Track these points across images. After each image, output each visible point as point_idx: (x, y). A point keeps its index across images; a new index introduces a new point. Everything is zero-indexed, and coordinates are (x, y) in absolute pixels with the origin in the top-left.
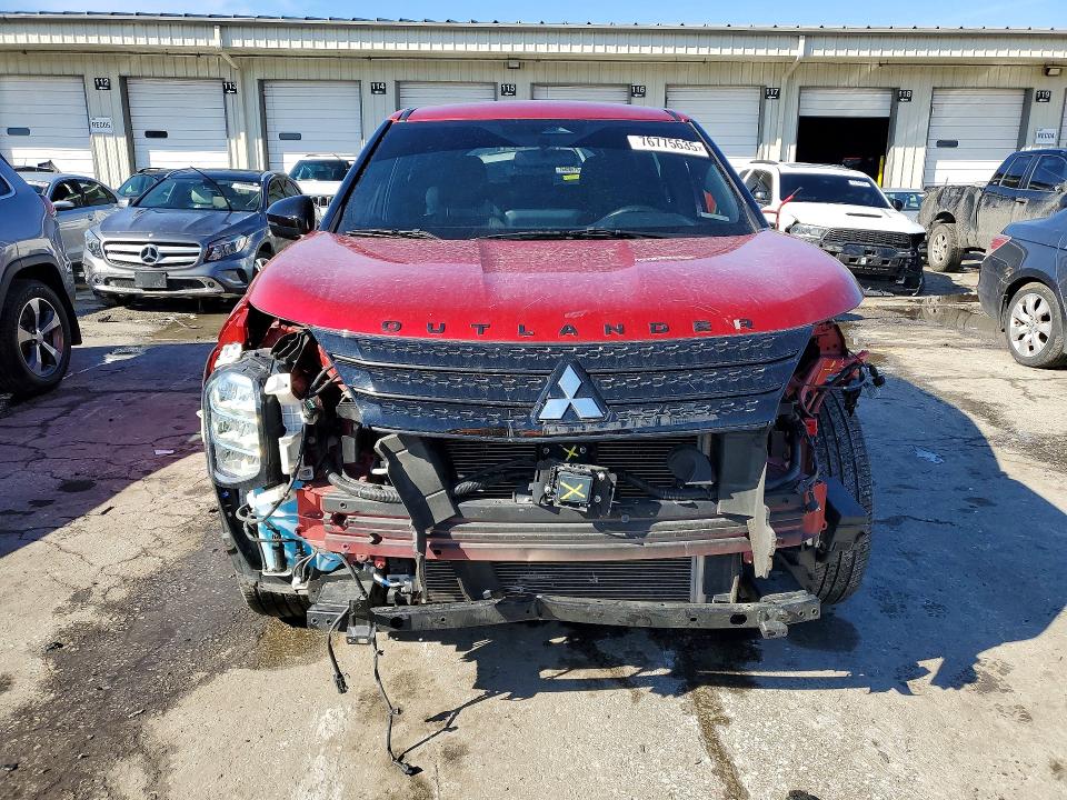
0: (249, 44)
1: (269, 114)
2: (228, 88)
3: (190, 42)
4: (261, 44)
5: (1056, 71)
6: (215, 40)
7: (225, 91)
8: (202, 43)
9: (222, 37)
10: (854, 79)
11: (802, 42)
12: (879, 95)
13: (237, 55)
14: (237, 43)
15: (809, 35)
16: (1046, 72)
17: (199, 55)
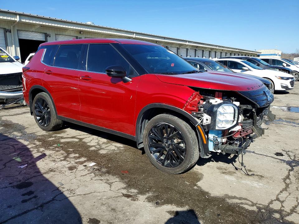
5: (82, 33)
10: (33, 29)
11: (18, 17)
12: (41, 35)
15: (20, 15)
16: (80, 33)
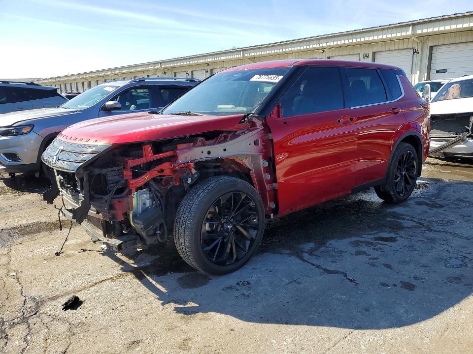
0: (425, 31)
1: (433, 61)
2: (415, 52)
3: (399, 35)
4: (430, 30)
6: (409, 32)
7: (414, 53)
8: (404, 34)
9: (412, 30)
13: (419, 37)
14: (419, 32)
17: (403, 39)
